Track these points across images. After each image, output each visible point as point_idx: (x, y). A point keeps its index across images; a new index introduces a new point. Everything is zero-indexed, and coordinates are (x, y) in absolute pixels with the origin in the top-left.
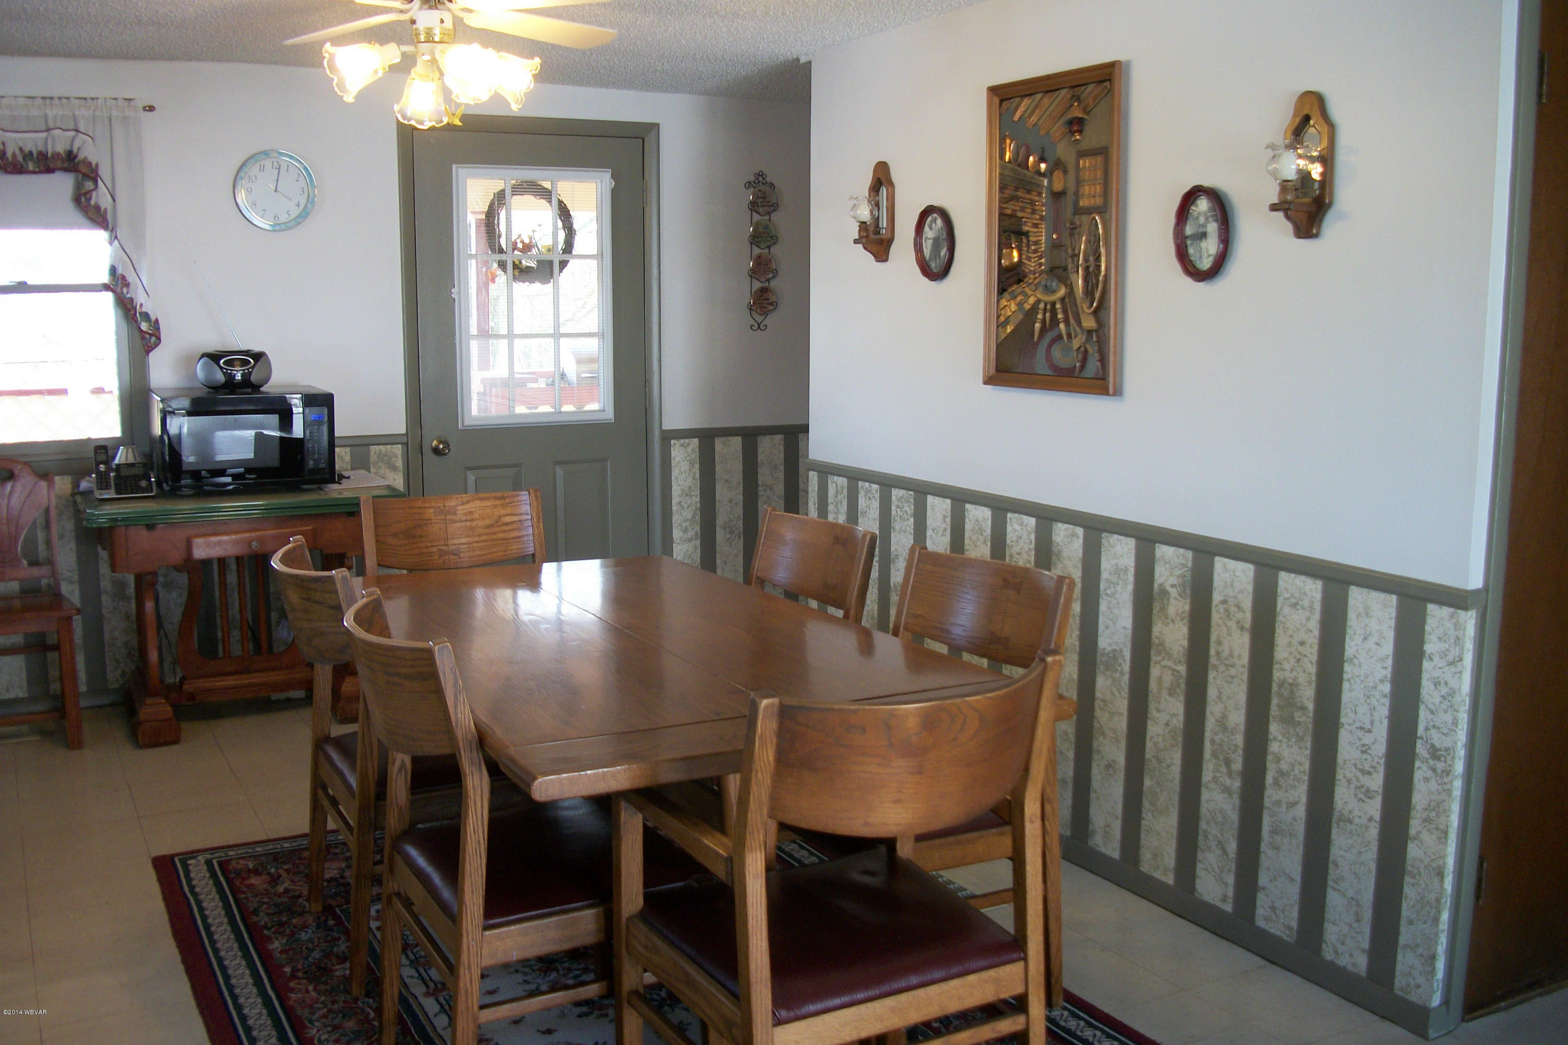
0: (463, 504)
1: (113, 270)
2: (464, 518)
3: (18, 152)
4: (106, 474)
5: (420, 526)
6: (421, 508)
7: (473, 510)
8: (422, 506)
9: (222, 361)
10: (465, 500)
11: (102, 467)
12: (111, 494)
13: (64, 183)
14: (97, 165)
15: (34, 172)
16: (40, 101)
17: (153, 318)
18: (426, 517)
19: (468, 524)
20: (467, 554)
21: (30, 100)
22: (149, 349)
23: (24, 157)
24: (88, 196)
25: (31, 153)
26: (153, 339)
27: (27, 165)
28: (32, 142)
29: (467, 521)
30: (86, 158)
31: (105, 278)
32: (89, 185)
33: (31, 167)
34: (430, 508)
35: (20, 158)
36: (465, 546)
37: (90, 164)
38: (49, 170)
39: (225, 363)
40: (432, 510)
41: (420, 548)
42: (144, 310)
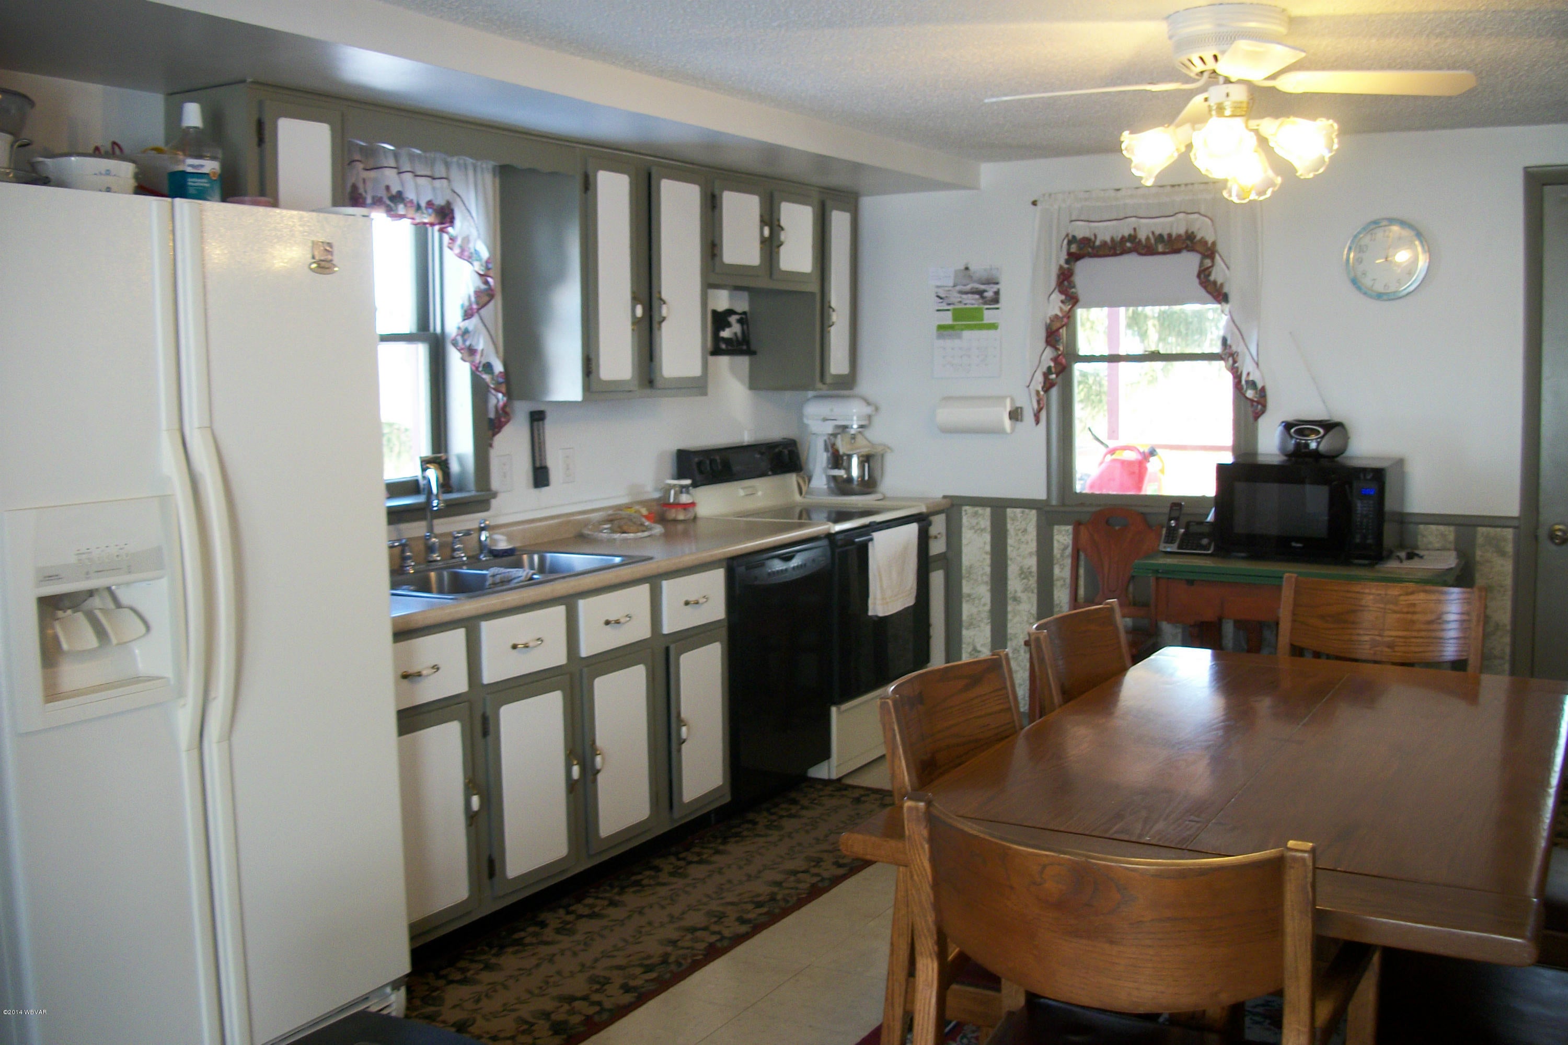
0: (1407, 594)
1: (1224, 341)
2: (1405, 610)
3: (1151, 235)
4: (1175, 529)
5: (1354, 611)
6: (1358, 592)
7: (1416, 602)
8: (1362, 591)
9: (1293, 430)
10: (1410, 590)
11: (1173, 523)
12: (1172, 548)
13: (1190, 262)
14: (1214, 244)
15: (1164, 253)
16: (1169, 188)
17: (1259, 386)
18: (1363, 602)
19: (1409, 616)
20: (1403, 649)
21: (1162, 188)
22: (1257, 416)
23: (1156, 240)
24: (1207, 273)
25: (1161, 236)
26: (1260, 407)
27: (1157, 247)
28: (1163, 226)
29: (1408, 613)
30: (1202, 238)
31: (1217, 349)
32: (1208, 262)
33: (1160, 248)
34: (1370, 594)
35: (1153, 241)
36: (1401, 640)
37: (1206, 243)
38: (1177, 251)
39: (1296, 432)
40: (1371, 597)
41: (1351, 634)
42: (1251, 378)
